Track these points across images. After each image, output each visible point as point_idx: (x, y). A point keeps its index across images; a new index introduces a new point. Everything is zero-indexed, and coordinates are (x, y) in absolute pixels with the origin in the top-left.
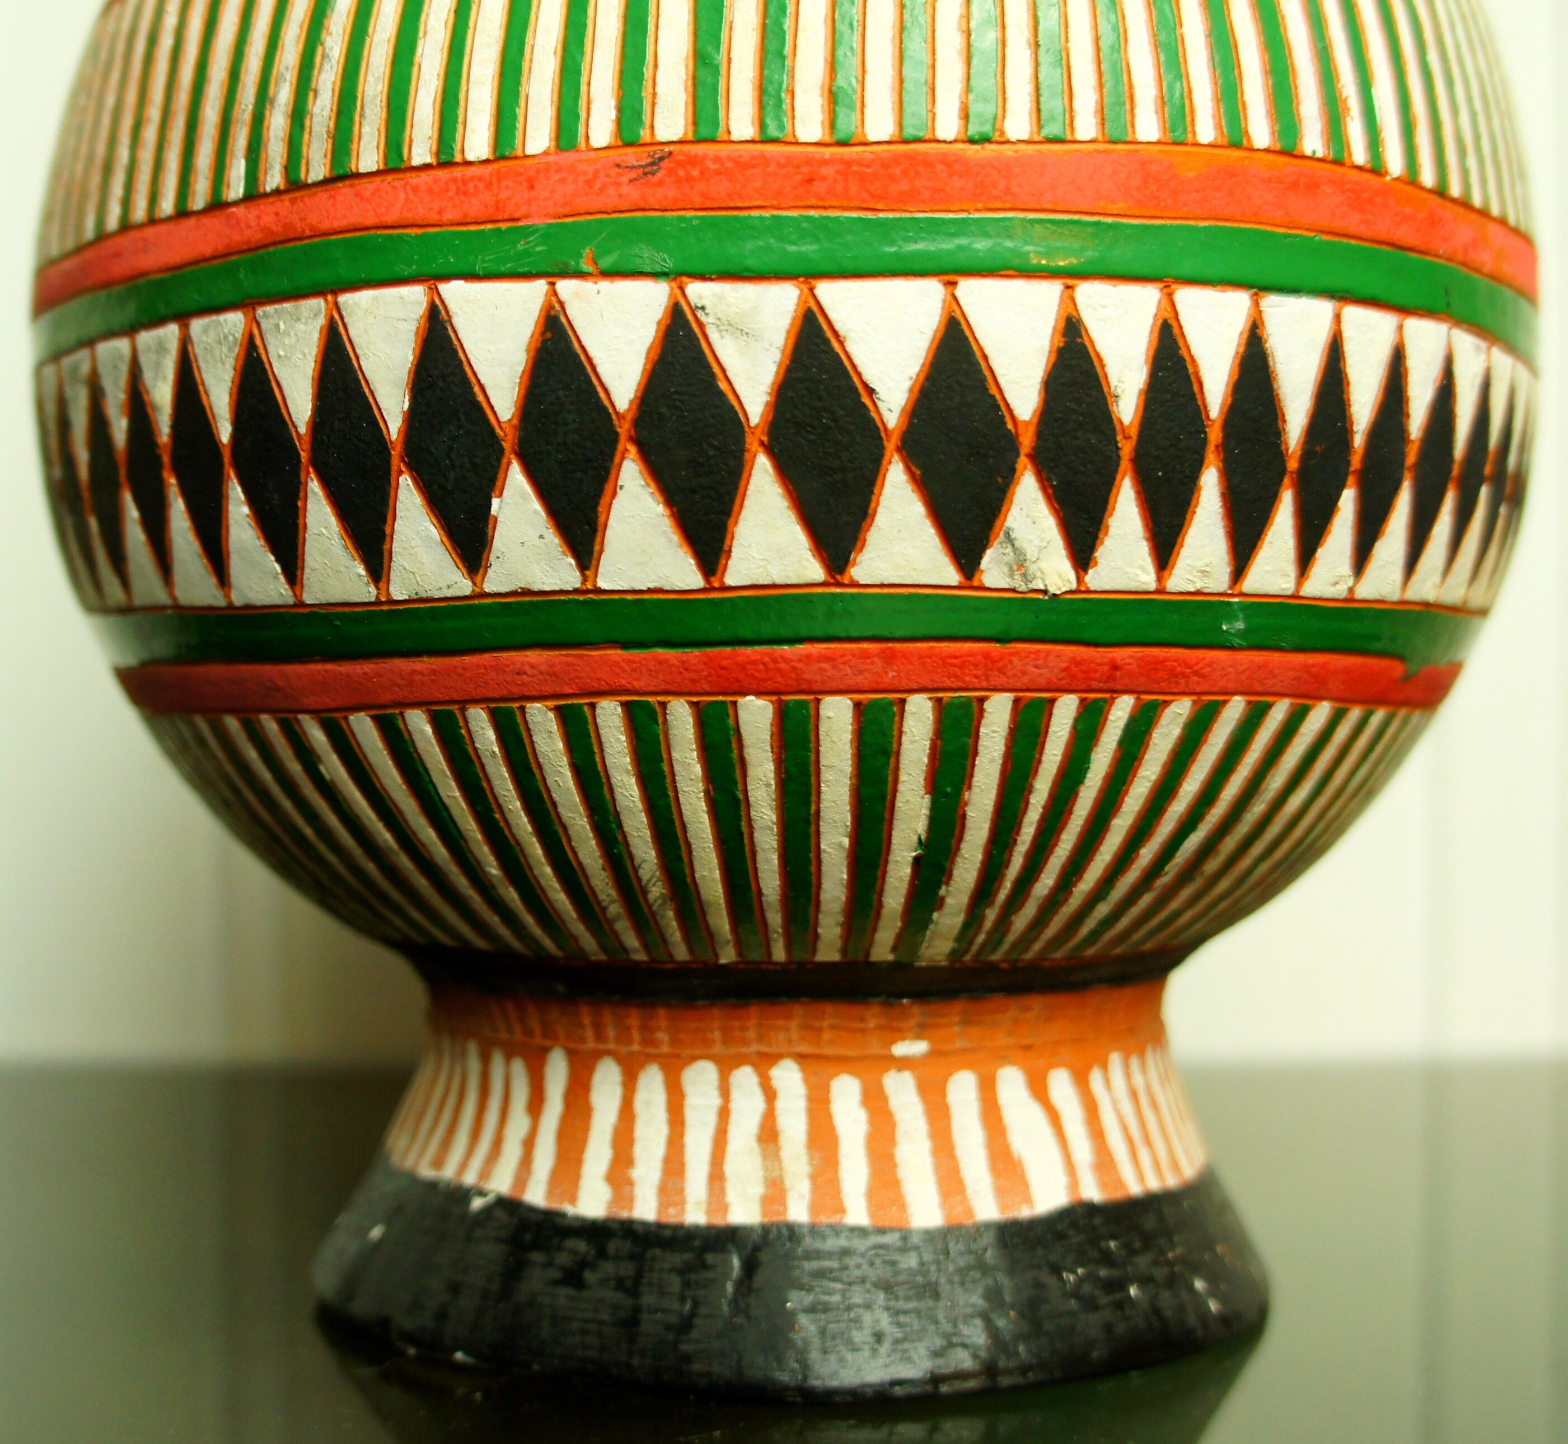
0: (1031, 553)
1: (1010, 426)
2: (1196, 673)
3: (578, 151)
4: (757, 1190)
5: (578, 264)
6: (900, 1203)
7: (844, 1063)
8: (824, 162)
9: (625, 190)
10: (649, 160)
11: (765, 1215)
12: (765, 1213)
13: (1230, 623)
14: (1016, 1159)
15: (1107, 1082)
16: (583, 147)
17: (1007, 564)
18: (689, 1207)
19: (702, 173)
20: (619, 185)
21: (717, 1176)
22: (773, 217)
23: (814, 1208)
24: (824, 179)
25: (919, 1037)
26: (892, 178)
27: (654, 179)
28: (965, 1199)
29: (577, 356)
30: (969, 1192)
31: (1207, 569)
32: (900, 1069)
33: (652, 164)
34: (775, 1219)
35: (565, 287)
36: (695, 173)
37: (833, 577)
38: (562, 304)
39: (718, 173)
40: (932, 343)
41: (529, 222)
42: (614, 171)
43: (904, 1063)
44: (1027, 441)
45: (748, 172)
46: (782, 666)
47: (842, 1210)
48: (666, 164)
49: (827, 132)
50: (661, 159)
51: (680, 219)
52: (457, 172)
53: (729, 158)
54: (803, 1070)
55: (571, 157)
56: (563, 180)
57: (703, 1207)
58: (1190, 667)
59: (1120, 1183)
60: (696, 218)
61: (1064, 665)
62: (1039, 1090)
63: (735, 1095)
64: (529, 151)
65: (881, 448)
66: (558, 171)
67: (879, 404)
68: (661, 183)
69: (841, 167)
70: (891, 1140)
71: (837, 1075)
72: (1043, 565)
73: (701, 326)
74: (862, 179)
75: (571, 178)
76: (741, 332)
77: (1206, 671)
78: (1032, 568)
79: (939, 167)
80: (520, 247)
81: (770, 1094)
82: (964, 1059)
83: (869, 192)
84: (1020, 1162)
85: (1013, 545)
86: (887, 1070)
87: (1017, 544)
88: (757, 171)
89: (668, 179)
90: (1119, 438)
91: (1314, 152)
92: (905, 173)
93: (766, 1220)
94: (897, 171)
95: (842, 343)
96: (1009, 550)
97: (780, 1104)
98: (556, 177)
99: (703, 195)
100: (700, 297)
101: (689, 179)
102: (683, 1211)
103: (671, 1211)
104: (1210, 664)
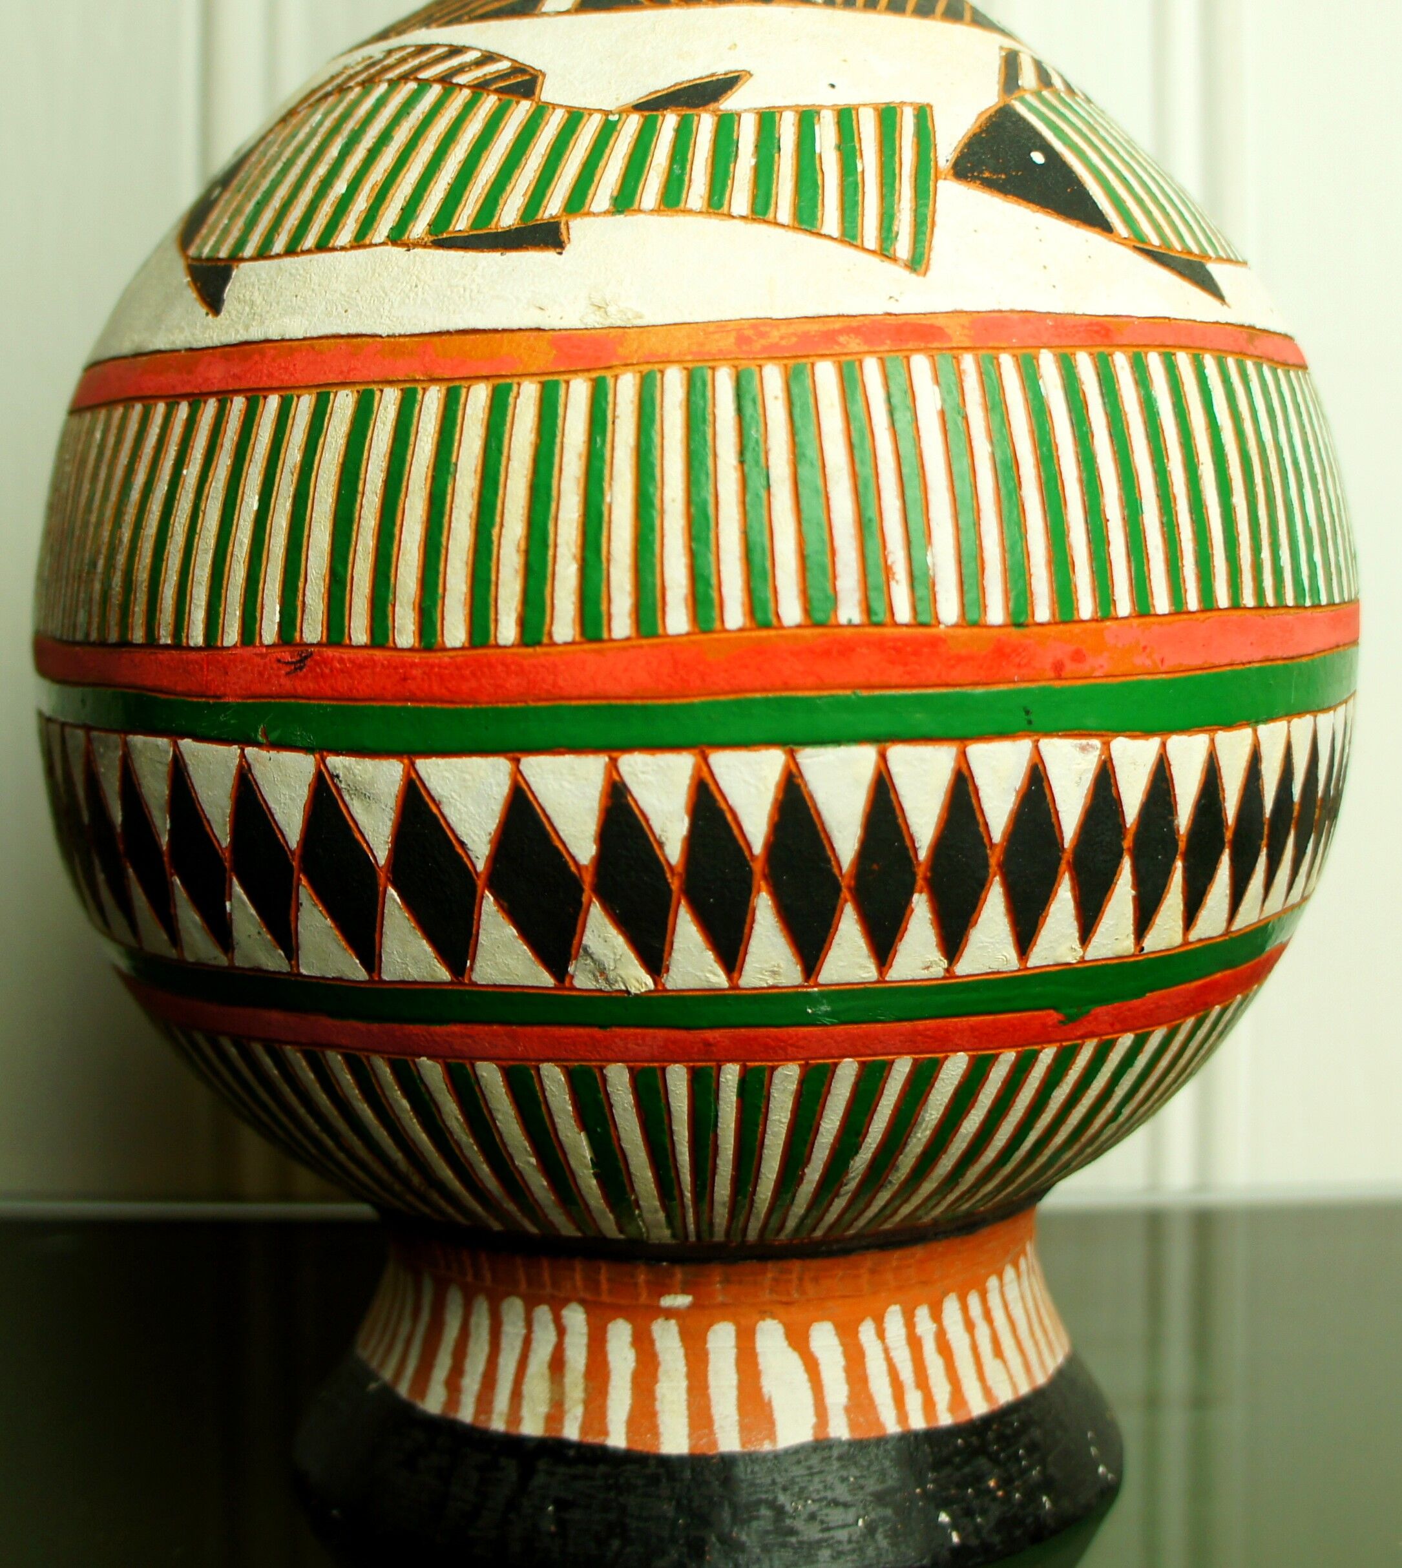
0: (610, 964)
1: (573, 869)
2: (792, 1045)
3: (255, 646)
4: (543, 1409)
5: (256, 736)
6: (654, 1430)
7: (619, 1311)
8: (413, 665)
9: (283, 681)
10: (298, 658)
11: (546, 1430)
12: (547, 1429)
13: (815, 1007)
14: (766, 1398)
15: (881, 1334)
16: (257, 644)
17: (590, 971)
18: (495, 1416)
19: (332, 671)
20: (278, 676)
21: (517, 1395)
22: (383, 708)
23: (585, 1428)
24: (414, 678)
25: (685, 1291)
26: (463, 678)
27: (301, 674)
28: (711, 1432)
29: (261, 806)
30: (716, 1426)
31: (776, 969)
32: (667, 1318)
33: (300, 661)
34: (553, 1434)
35: (250, 751)
36: (327, 671)
37: (457, 979)
38: (249, 765)
39: (342, 671)
40: (504, 805)
41: (226, 700)
42: (275, 666)
43: (669, 1313)
44: (587, 879)
45: (362, 672)
46: (437, 1039)
47: (605, 1433)
48: (309, 662)
49: (417, 640)
50: (306, 657)
51: (319, 706)
52: (186, 655)
53: (350, 660)
54: (588, 1312)
55: (249, 651)
56: (245, 670)
57: (504, 1418)
58: (783, 1041)
59: (878, 1422)
60: (331, 706)
61: (662, 1044)
62: (798, 1340)
63: (536, 1327)
64: (225, 644)
65: (474, 886)
66: (242, 662)
67: (470, 853)
68: (305, 677)
69: (427, 669)
70: (654, 1379)
71: (614, 1318)
72: (622, 973)
73: (338, 789)
74: (441, 678)
75: (250, 668)
76: (364, 796)
77: (801, 1043)
78: (611, 975)
79: (500, 668)
80: (222, 718)
81: (561, 1331)
82: (725, 1312)
83: (446, 688)
84: (769, 1404)
85: (592, 958)
86: (656, 1318)
87: (595, 957)
88: (368, 671)
89: (310, 675)
90: (668, 875)
91: (850, 621)
92: (473, 674)
93: (547, 1435)
94: (467, 672)
95: (438, 806)
96: (589, 961)
97: (568, 1339)
98: (240, 667)
99: (333, 689)
100: (335, 768)
101: (323, 675)
102: (489, 1419)
103: (482, 1417)
104: (805, 1038)
